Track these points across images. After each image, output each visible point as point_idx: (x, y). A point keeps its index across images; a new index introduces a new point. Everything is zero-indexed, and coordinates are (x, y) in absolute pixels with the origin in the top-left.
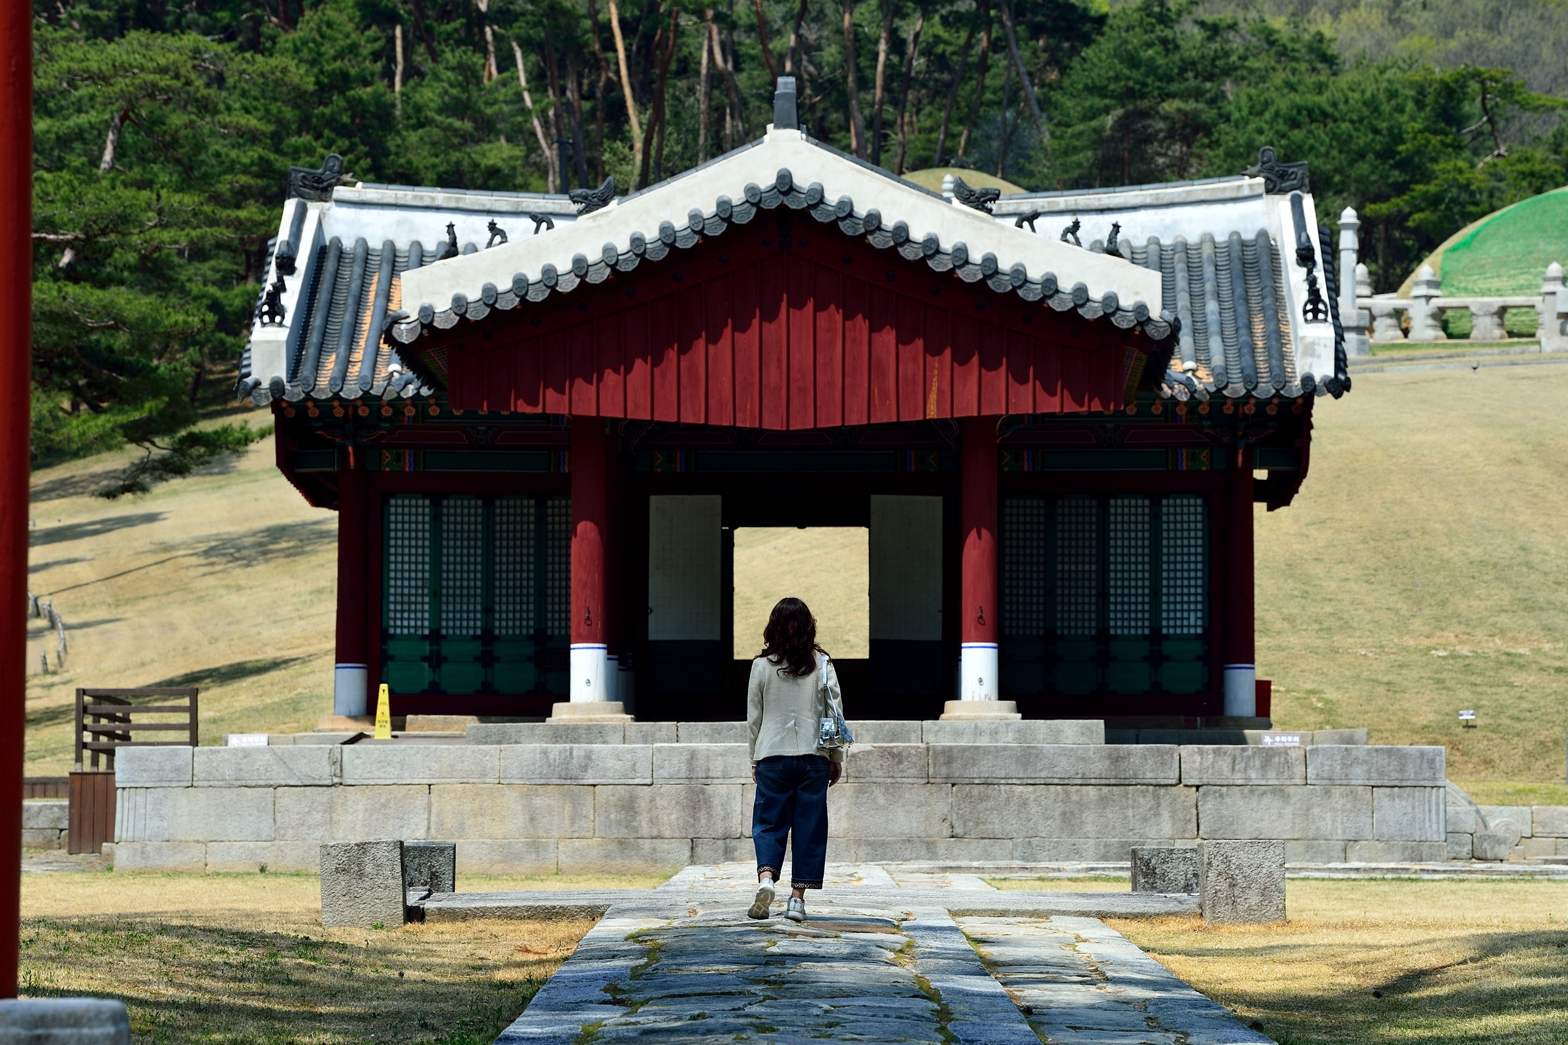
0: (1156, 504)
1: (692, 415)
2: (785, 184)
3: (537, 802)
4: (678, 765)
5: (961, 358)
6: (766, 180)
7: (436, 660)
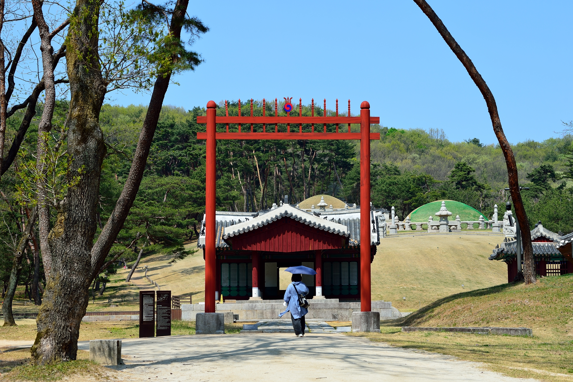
0: (349, 263)
1: (272, 250)
2: (286, 213)
3: (248, 313)
4: (270, 307)
5: (315, 240)
6: (283, 212)
7: (230, 291)
